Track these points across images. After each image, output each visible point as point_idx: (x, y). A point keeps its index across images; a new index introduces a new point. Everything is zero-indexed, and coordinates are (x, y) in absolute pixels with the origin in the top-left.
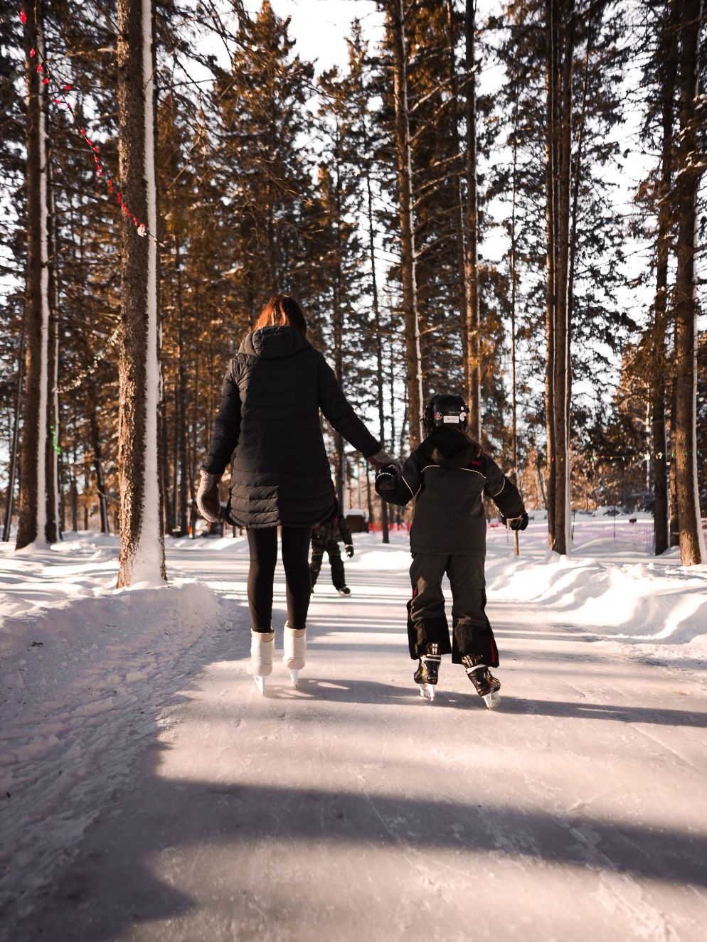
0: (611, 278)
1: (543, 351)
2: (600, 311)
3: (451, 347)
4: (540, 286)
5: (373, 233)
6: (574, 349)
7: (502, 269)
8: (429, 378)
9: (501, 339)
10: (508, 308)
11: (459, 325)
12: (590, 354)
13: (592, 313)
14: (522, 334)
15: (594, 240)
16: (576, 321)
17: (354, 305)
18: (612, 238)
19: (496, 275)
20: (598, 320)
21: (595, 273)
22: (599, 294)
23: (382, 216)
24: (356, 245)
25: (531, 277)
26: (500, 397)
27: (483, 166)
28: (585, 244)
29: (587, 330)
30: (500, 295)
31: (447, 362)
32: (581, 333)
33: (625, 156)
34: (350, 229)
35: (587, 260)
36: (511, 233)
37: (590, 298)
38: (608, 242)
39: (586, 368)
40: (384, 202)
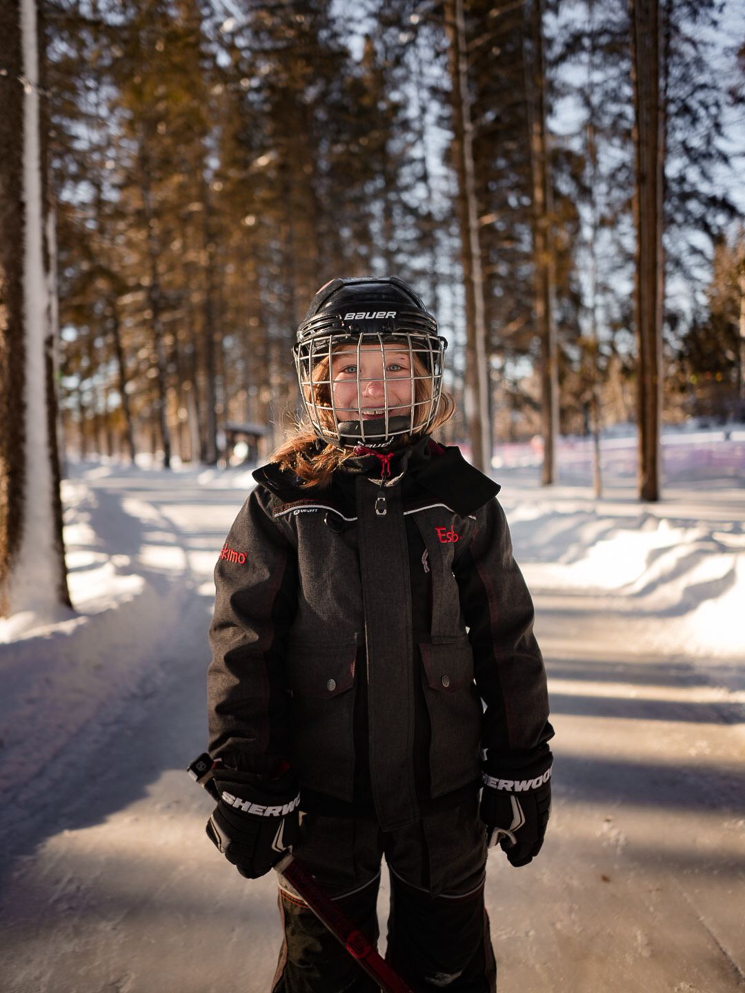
0: (707, 156)
1: (630, 244)
2: (694, 194)
3: (519, 240)
4: (623, 166)
5: (424, 110)
6: (666, 240)
7: (576, 145)
8: (490, 278)
9: (577, 230)
10: (586, 192)
11: (526, 214)
12: (683, 246)
13: (685, 197)
14: (603, 223)
15: (685, 110)
16: (668, 207)
17: (406, 197)
18: (706, 108)
19: (569, 155)
20: (694, 206)
21: (687, 150)
22: (693, 175)
23: (435, 91)
24: (405, 125)
25: (613, 155)
26: (577, 299)
27: (552, 25)
28: (677, 114)
29: (679, 217)
30: (576, 177)
31: (514, 258)
32: (672, 221)
33: (721, 11)
34: (397, 107)
35: (680, 132)
36: (587, 103)
37: (682, 179)
38: (702, 113)
39: (678, 263)
40: (436, 73)
